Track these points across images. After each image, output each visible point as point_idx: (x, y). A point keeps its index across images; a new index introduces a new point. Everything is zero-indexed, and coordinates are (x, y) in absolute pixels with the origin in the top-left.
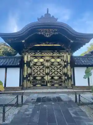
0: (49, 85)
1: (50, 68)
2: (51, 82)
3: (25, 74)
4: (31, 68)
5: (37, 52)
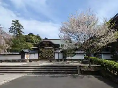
3: (40, 55)
4: (42, 53)
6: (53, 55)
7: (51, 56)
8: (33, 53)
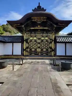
0: (39, 54)
1: (41, 43)
2: (41, 52)
5: (32, 33)
6: (53, 48)
7: (47, 50)
8: (10, 41)
